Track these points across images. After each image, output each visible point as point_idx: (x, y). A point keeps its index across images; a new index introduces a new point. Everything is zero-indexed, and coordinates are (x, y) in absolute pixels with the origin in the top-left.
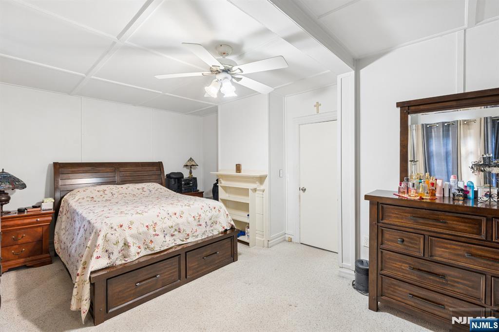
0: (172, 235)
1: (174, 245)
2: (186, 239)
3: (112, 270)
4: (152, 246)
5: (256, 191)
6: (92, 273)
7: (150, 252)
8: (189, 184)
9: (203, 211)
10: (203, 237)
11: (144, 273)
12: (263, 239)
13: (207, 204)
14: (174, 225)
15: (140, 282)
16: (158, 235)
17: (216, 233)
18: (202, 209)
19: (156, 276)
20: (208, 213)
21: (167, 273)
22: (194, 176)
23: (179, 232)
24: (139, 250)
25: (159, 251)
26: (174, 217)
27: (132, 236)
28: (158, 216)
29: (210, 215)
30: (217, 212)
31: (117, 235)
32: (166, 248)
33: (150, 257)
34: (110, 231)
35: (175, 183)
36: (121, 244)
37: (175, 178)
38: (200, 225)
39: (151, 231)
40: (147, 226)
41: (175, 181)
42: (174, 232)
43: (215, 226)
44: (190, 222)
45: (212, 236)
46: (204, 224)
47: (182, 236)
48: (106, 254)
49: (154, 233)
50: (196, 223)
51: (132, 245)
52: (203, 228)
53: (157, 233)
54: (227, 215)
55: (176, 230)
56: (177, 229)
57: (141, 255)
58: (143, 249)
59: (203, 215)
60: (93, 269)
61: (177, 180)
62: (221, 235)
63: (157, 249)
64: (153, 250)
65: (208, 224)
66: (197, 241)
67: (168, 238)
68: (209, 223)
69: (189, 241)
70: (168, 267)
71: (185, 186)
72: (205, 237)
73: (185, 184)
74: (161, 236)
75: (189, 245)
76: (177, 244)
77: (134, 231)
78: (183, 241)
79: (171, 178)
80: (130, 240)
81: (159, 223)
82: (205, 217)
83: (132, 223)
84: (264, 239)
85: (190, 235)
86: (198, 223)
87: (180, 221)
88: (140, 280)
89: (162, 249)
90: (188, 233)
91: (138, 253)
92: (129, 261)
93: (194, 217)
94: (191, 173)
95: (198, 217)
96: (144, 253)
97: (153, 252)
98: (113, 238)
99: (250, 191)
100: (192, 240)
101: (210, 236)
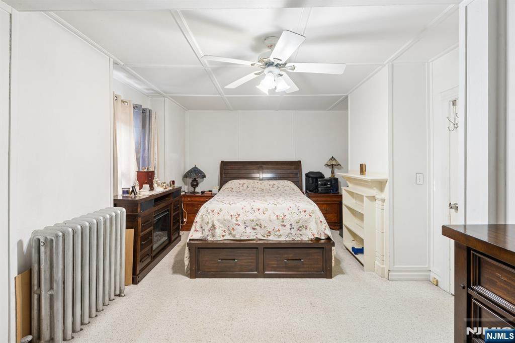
0: (254, 229)
1: (255, 238)
2: (268, 236)
3: (204, 242)
4: (234, 233)
5: (375, 200)
6: (190, 240)
7: (232, 238)
8: (326, 184)
9: (289, 212)
10: (288, 239)
11: (224, 254)
12: (382, 266)
13: (296, 206)
14: (254, 219)
15: (221, 260)
16: (239, 225)
17: (305, 238)
18: (288, 209)
19: (234, 260)
20: (295, 215)
21: (245, 261)
22: (335, 177)
23: (261, 227)
24: (224, 234)
25: (239, 239)
26: (257, 212)
27: (218, 220)
28: (243, 208)
29: (297, 218)
30: (308, 216)
31: (209, 217)
32: (246, 238)
33: (232, 242)
34: (206, 213)
35: (313, 183)
36: (210, 225)
37: (313, 178)
38: (285, 226)
39: (234, 221)
40: (231, 215)
41: (313, 181)
42: (255, 226)
43: (304, 231)
44: (272, 220)
45: (301, 241)
46: (288, 226)
47: (263, 231)
48: (201, 229)
49: (236, 222)
50: (279, 222)
51: (217, 228)
52: (287, 230)
53: (238, 223)
54: (321, 222)
55: (257, 225)
56: (259, 224)
57: (226, 238)
58: (227, 233)
59: (288, 217)
60: (192, 238)
61: (314, 180)
62: (310, 242)
63: (238, 237)
64: (234, 237)
65: (293, 226)
66: (280, 241)
67: (249, 230)
68: (296, 226)
69: (270, 238)
70: (245, 256)
71: (322, 187)
72: (290, 239)
73: (322, 185)
74: (242, 227)
75: (270, 242)
76: (259, 238)
77: (220, 217)
78: (264, 237)
79: (310, 177)
80: (217, 224)
81: (242, 215)
82: (292, 218)
83: (221, 210)
84: (384, 266)
85: (272, 233)
86: (282, 223)
87: (262, 217)
88: (222, 258)
89: (242, 238)
90: (269, 230)
91: (223, 236)
92: (215, 240)
93: (277, 216)
94: (333, 172)
95: (282, 217)
96: (228, 237)
97: (234, 239)
98: (206, 219)
99: (365, 199)
100: (273, 238)
101: (296, 239)
